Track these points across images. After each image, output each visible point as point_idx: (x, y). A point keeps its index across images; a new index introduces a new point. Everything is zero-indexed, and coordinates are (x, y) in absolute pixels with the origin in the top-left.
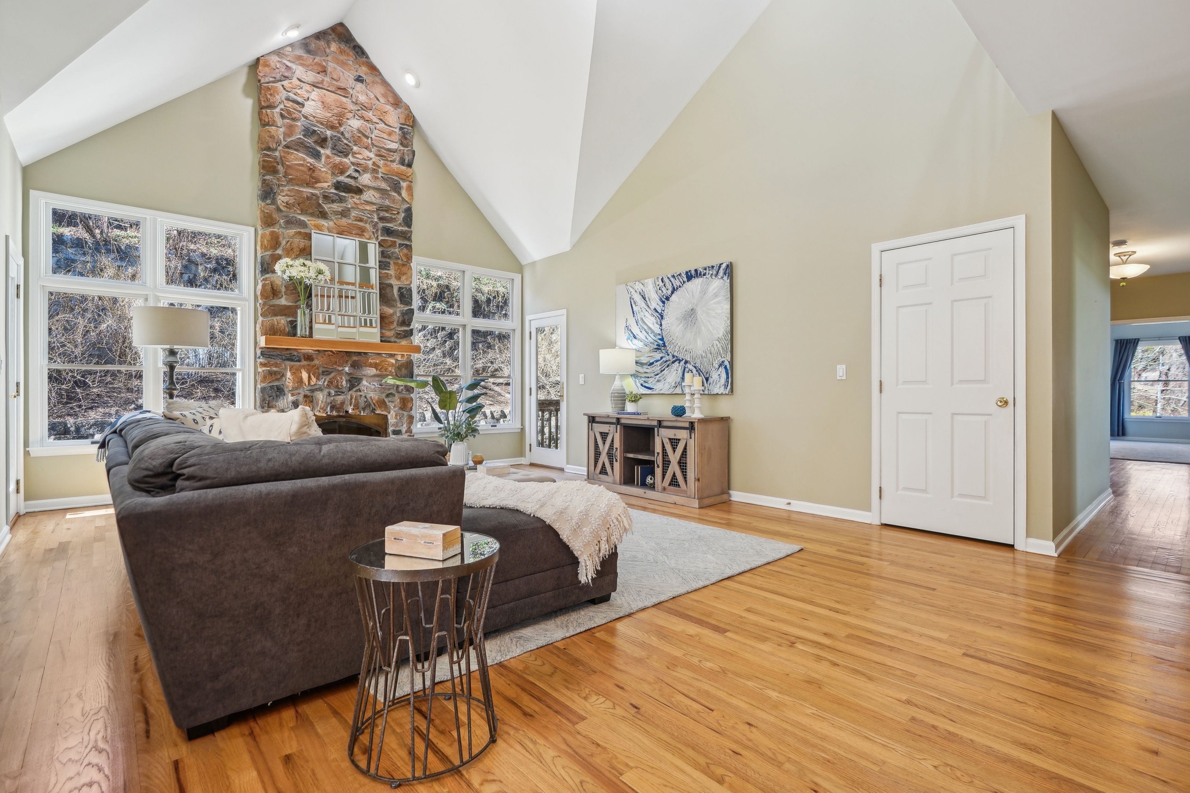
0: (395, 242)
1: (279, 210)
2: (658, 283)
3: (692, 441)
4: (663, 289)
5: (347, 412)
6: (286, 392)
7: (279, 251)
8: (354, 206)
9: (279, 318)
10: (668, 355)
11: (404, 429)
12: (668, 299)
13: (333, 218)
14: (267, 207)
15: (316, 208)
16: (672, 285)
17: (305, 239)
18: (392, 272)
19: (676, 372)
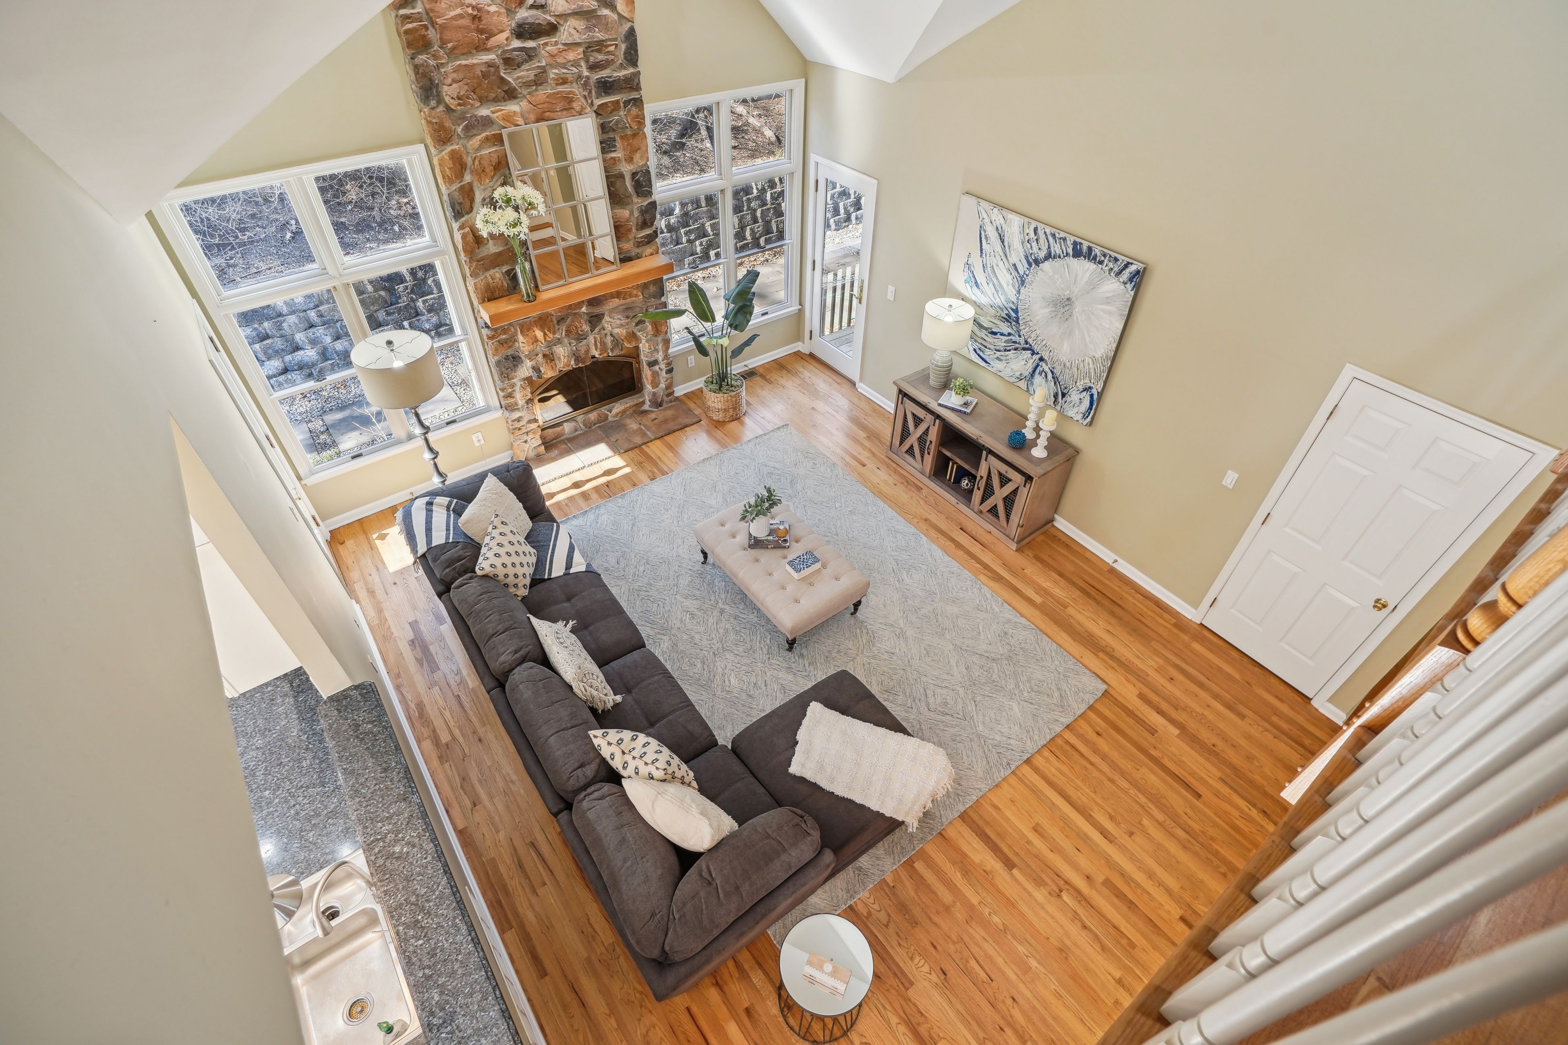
0: (617, 102)
1: (449, 109)
2: (1027, 231)
3: (1025, 490)
4: (1033, 244)
5: (593, 357)
6: (523, 358)
7: (468, 178)
8: (551, 62)
9: (492, 272)
10: (1020, 336)
11: (660, 356)
12: (1037, 262)
13: (525, 93)
14: (433, 113)
15: (499, 88)
16: (1049, 247)
17: (496, 145)
18: (618, 154)
19: (1024, 362)
